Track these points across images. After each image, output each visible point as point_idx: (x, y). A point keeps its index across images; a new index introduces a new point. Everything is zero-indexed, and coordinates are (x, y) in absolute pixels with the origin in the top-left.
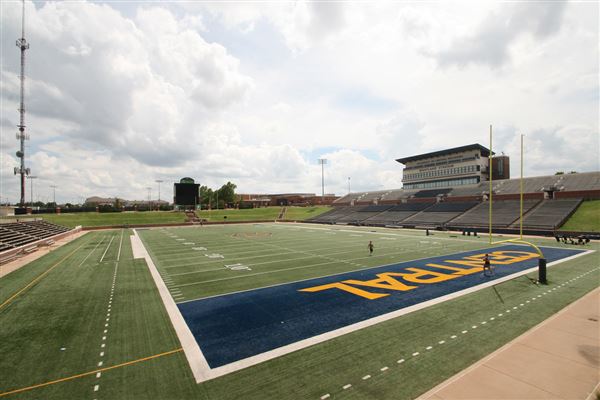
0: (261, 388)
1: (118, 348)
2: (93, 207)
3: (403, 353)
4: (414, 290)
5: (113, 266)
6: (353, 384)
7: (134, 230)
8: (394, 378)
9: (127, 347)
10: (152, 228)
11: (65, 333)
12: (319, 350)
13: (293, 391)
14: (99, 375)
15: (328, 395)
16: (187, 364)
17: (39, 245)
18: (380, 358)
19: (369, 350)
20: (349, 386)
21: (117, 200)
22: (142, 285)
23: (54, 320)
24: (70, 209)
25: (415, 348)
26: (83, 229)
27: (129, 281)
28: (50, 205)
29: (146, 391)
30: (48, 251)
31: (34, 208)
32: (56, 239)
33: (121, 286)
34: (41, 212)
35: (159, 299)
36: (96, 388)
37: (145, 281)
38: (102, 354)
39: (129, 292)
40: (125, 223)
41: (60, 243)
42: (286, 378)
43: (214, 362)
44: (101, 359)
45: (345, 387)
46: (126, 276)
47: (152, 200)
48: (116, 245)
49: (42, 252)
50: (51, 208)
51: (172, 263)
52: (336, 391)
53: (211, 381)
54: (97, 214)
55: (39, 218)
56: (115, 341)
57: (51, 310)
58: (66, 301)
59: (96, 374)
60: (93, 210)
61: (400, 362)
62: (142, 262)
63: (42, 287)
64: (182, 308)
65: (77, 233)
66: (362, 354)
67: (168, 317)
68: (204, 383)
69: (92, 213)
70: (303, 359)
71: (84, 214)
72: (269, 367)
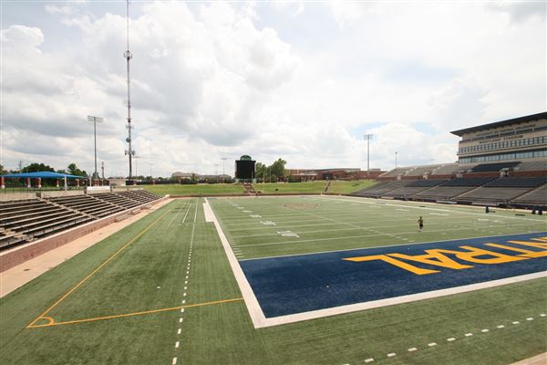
0: (309, 341)
1: (196, 291)
2: (177, 180)
3: (454, 332)
4: (469, 269)
5: (191, 227)
6: (398, 354)
7: (205, 199)
8: (443, 355)
9: (202, 291)
10: (218, 198)
11: (160, 276)
12: (363, 316)
13: (338, 350)
14: (183, 310)
15: (372, 360)
16: (246, 311)
17: (142, 209)
18: (428, 333)
19: (415, 324)
20: (394, 354)
21: (194, 175)
22: (212, 244)
23: (152, 265)
24: (161, 181)
25: (468, 328)
26: (171, 197)
27: (203, 239)
28: (148, 178)
29: (216, 328)
30: (147, 214)
31: (138, 181)
32: (153, 204)
33: (197, 243)
34: (142, 183)
35: (225, 256)
36: (181, 320)
37: (214, 240)
38: (185, 294)
39: (203, 248)
40: (199, 193)
41: (155, 207)
42: (331, 337)
43: (269, 313)
44: (184, 298)
45: (390, 355)
46: (201, 236)
47: (219, 174)
48: (193, 210)
49: (144, 213)
50: (149, 181)
51: (234, 227)
52: (379, 357)
53: (266, 328)
54: (180, 185)
55: (142, 188)
56: (194, 285)
57: (151, 257)
58: (160, 251)
59: (180, 309)
60: (177, 182)
61: (449, 340)
62: (212, 224)
63: (145, 240)
64: (243, 265)
65: (166, 200)
66: (408, 327)
67: (231, 271)
68: (260, 329)
69: (176, 185)
70: (347, 322)
71: (170, 185)
72: (316, 325)
